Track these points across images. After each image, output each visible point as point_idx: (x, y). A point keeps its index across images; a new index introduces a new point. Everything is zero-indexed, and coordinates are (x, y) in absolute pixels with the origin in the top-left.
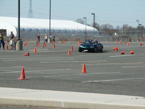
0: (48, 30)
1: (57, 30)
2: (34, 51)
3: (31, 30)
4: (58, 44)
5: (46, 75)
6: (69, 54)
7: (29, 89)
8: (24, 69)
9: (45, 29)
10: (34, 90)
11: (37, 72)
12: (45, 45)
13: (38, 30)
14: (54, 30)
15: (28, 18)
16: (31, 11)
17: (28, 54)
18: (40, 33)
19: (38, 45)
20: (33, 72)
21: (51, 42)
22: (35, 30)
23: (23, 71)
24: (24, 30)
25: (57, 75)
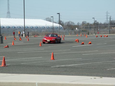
0: (23, 27)
1: (30, 27)
2: (12, 44)
3: (9, 27)
4: (32, 37)
5: (22, 62)
6: (40, 45)
7: (9, 73)
8: (4, 58)
9: (21, 26)
10: (13, 74)
11: (15, 60)
12: (21, 39)
13: (15, 27)
14: (28, 27)
15: (6, 18)
16: (9, 13)
17: (8, 47)
18: (16, 30)
19: (15, 39)
20: (12, 60)
21: (25, 36)
22: (12, 27)
23: (4, 60)
24: (3, 27)
25: (32, 62)
